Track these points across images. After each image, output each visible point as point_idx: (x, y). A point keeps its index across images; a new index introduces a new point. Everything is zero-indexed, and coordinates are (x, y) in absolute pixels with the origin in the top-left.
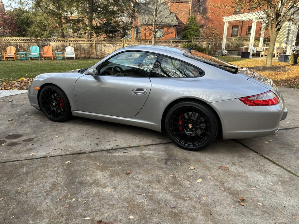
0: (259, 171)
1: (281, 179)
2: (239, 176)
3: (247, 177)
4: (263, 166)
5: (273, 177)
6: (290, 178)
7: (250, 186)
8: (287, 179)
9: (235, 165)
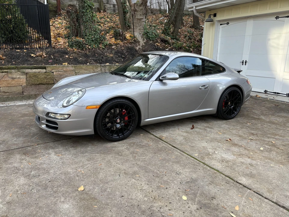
0: (228, 161)
1: (210, 157)
2: (239, 155)
3: (234, 155)
4: (226, 166)
5: (216, 157)
7: (229, 150)
8: (206, 157)
9: (250, 164)
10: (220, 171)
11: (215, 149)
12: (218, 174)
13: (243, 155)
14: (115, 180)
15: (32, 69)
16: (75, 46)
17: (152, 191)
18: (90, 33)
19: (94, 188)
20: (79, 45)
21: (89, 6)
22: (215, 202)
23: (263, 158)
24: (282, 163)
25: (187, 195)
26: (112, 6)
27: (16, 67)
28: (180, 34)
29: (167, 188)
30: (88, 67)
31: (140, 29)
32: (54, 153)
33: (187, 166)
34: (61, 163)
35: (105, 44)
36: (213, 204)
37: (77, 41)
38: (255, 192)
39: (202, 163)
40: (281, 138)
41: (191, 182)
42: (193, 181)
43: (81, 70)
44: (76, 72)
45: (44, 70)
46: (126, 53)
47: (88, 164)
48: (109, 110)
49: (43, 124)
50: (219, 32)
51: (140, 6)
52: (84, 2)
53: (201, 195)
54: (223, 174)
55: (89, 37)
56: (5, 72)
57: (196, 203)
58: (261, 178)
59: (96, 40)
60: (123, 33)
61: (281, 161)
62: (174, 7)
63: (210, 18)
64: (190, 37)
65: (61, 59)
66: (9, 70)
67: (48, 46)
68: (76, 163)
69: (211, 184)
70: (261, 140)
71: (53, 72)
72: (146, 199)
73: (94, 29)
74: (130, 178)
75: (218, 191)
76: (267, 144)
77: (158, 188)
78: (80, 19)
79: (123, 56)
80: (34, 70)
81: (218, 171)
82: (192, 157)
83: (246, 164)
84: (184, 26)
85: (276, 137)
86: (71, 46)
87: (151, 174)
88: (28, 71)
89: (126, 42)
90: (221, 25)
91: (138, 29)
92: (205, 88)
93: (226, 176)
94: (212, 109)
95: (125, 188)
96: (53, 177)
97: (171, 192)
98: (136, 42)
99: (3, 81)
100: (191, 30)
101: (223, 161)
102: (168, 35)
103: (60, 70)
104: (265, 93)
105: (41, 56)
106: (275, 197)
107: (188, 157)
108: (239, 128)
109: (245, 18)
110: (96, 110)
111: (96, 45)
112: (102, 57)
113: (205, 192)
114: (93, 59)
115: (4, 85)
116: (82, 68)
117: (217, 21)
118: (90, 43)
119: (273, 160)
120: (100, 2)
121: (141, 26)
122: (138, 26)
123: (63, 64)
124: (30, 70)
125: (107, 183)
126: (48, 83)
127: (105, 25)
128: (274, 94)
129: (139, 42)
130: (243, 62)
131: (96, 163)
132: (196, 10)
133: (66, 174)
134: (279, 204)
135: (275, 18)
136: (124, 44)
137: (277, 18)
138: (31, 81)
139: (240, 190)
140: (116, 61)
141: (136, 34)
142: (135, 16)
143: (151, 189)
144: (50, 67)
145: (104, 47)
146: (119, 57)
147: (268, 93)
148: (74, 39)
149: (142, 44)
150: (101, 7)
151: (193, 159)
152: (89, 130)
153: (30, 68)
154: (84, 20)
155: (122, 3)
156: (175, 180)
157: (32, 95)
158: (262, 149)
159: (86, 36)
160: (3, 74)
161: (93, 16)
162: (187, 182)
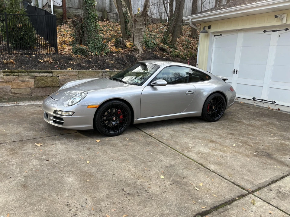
0: (203, 153)
1: (190, 150)
2: (214, 149)
3: (210, 149)
4: (201, 157)
5: (194, 150)
6: (184, 150)
7: (206, 145)
9: (220, 156)
10: (195, 160)
11: (195, 144)
12: (193, 162)
13: (217, 149)
14: (109, 163)
15: (40, 73)
16: (78, 52)
17: (138, 172)
18: (93, 41)
19: (92, 169)
20: (83, 52)
21: (93, 17)
22: (185, 180)
23: (233, 152)
24: (248, 156)
25: (164, 175)
26: (115, 15)
27: (26, 71)
28: (178, 42)
29: (149, 170)
30: (91, 72)
31: (140, 38)
32: (59, 144)
33: (169, 156)
34: (66, 151)
35: (107, 52)
36: (184, 181)
37: (81, 49)
38: (218, 175)
39: (182, 154)
40: (254, 137)
41: (170, 167)
42: (172, 166)
43: (84, 75)
44: (80, 76)
45: (51, 75)
46: (126, 60)
47: (88, 152)
48: (107, 110)
49: (51, 120)
50: (213, 43)
51: (140, 17)
52: (89, 13)
53: (175, 175)
54: (197, 163)
55: (92, 45)
56: (16, 75)
57: (170, 181)
58: (227, 165)
59: (99, 47)
60: (123, 42)
61: (247, 155)
62: (172, 18)
63: (204, 30)
64: (187, 46)
65: (66, 65)
66: (19, 74)
67: (54, 52)
68: (78, 151)
69: (185, 169)
70: (236, 139)
71: (59, 77)
72: (132, 177)
73: (97, 38)
74: (121, 162)
75: (190, 173)
76: (240, 142)
77: (142, 170)
78: (84, 28)
79: (123, 63)
80: (42, 74)
81: (193, 160)
82: (174, 149)
83: (218, 156)
84: (182, 35)
85: (250, 137)
86: (76, 53)
87: (138, 161)
88: (36, 75)
89: (126, 50)
90: (215, 36)
91: (138, 38)
92: (191, 94)
93: (198, 164)
94: (197, 112)
95: (117, 169)
96: (60, 161)
97: (152, 173)
98: (136, 50)
99: (14, 83)
100: (189, 39)
101: (199, 153)
102: (167, 43)
103: (65, 75)
104: (254, 100)
105: (48, 62)
106: (233, 179)
107: (171, 150)
108: (220, 129)
109: (237, 31)
110: (96, 109)
111: (99, 52)
112: (104, 64)
113: (179, 174)
114: (95, 66)
115: (15, 87)
116: (84, 73)
117: (211, 32)
118: (93, 50)
119: (241, 154)
120: (104, 11)
121: (141, 36)
122: (138, 36)
123: (68, 69)
124: (38, 74)
125: (102, 166)
126: (53, 86)
127: (107, 34)
128: (261, 101)
129: (138, 50)
130: (234, 71)
131: (94, 152)
132: (192, 22)
133: (70, 158)
134: (235, 183)
135: (263, 31)
136: (124, 51)
137: (265, 31)
138: (39, 84)
139: (208, 173)
140: (116, 68)
141: (136, 43)
142: (136, 26)
143: (137, 171)
144: (56, 71)
145: (105, 54)
146: (119, 63)
147: (256, 100)
148: (78, 46)
149: (141, 52)
150: (104, 16)
151: (175, 151)
152: (89, 126)
153: (38, 72)
154: (88, 29)
155: (124, 14)
156: (157, 165)
157: (39, 97)
158: (234, 145)
159: (89, 43)
160: (14, 77)
161: (96, 26)
162: (166, 167)
